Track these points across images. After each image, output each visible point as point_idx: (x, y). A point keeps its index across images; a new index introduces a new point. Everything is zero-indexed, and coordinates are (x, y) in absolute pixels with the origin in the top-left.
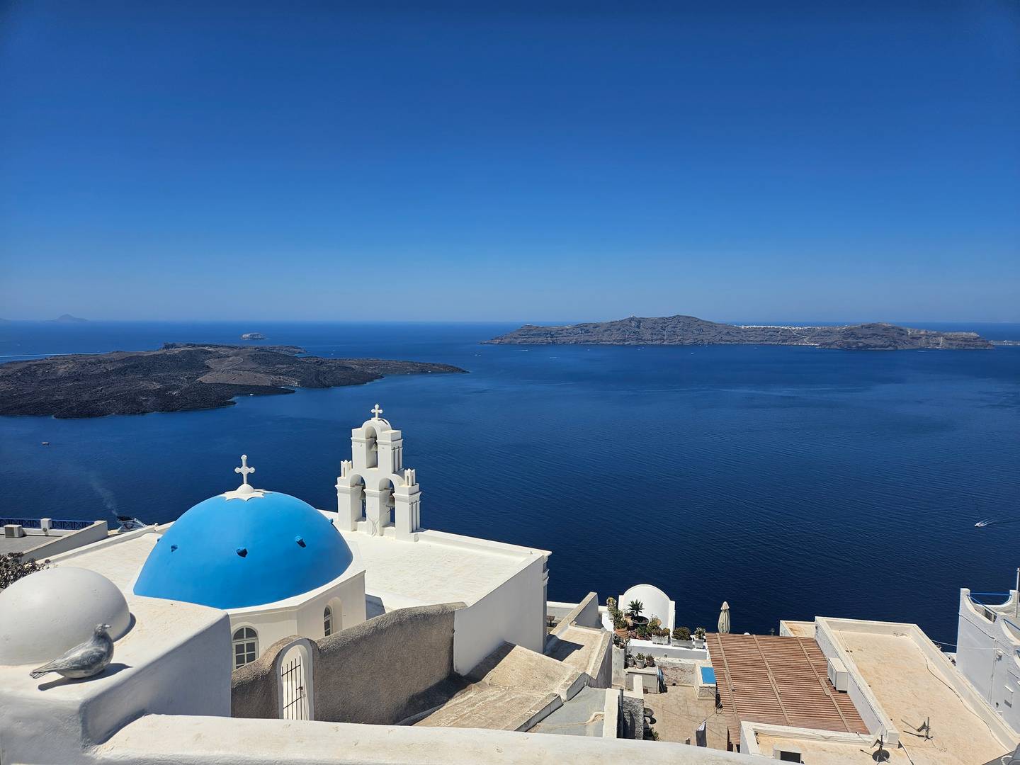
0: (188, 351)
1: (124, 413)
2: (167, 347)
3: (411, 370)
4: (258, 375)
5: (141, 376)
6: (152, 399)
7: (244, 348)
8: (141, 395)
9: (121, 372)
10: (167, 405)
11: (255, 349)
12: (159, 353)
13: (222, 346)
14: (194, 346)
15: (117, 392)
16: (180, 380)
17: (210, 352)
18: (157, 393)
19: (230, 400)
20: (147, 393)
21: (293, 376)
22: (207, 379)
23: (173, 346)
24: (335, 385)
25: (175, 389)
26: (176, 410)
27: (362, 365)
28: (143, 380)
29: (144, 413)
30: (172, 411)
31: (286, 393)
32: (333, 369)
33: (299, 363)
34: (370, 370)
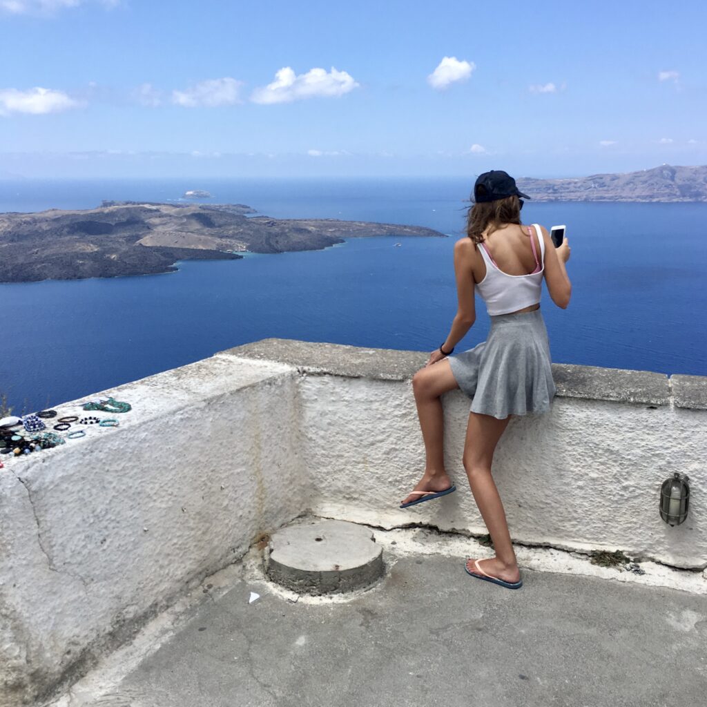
0: (127, 209)
1: (60, 279)
2: (105, 205)
3: (378, 232)
4: (203, 237)
5: (77, 237)
6: (89, 263)
7: (188, 206)
8: (78, 258)
9: (57, 232)
10: (105, 270)
11: (200, 207)
12: (97, 211)
13: (164, 204)
14: (134, 203)
15: (53, 255)
16: (118, 242)
17: (151, 211)
18: (94, 257)
19: (172, 266)
20: (83, 256)
21: (241, 239)
22: (147, 241)
23: (112, 204)
24: (289, 250)
25: (112, 253)
26: (115, 275)
27: (320, 227)
28: (79, 242)
29: (80, 278)
30: (110, 277)
31: (233, 259)
32: (287, 230)
33: (248, 223)
34: (329, 233)
